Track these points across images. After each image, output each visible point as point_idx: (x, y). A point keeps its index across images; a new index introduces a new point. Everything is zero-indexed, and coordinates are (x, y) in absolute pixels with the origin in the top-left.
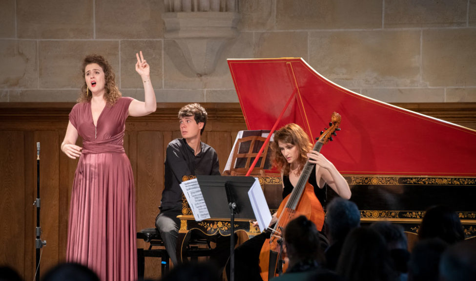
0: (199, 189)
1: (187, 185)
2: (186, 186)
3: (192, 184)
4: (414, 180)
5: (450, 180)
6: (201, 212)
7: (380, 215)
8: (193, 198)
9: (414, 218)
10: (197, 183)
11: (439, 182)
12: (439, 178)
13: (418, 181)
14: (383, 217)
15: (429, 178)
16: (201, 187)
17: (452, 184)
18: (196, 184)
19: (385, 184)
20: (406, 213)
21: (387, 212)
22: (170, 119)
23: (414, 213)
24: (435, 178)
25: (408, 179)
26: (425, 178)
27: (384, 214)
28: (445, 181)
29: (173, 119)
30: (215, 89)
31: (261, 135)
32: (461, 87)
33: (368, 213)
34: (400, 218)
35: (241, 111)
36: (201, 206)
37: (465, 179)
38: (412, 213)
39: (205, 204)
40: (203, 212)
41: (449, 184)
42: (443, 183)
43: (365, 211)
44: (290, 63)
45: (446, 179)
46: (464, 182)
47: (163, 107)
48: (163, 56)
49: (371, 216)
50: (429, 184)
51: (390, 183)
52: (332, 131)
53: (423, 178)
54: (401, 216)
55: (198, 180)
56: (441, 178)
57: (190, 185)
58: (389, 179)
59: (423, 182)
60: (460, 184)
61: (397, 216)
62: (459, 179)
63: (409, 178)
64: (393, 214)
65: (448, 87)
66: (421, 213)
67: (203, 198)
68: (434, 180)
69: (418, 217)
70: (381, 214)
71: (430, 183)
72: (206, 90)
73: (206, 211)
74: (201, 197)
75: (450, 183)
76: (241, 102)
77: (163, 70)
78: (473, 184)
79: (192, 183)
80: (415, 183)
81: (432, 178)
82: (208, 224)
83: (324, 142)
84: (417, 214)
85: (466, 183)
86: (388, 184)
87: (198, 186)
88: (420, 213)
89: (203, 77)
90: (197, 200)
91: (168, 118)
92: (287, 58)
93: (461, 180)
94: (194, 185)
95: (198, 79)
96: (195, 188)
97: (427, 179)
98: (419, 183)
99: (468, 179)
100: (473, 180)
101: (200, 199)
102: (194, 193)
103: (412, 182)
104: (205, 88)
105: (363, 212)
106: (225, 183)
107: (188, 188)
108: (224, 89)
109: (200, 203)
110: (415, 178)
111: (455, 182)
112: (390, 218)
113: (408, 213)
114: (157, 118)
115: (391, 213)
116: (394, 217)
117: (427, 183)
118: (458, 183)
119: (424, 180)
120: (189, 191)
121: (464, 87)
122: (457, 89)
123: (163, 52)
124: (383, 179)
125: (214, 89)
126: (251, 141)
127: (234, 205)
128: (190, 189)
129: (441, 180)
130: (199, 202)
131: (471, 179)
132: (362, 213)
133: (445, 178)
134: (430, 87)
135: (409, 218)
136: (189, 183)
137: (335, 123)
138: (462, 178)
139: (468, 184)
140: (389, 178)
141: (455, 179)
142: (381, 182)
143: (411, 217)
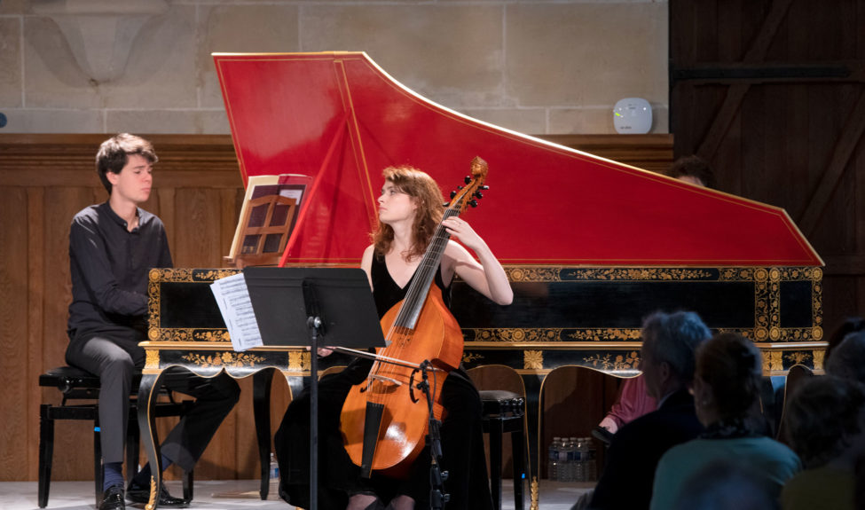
0: (247, 292)
1: (225, 286)
2: (222, 288)
3: (235, 283)
4: (589, 273)
5: (654, 271)
6: (245, 335)
7: (526, 337)
8: (234, 310)
9: (589, 340)
10: (244, 281)
11: (634, 275)
12: (635, 269)
13: (596, 275)
14: (532, 340)
15: (617, 269)
16: (250, 288)
17: (657, 279)
18: (240, 284)
19: (536, 281)
20: (574, 332)
21: (539, 330)
22: (40, 165)
23: (589, 332)
24: (626, 269)
25: (579, 272)
26: (609, 269)
27: (534, 334)
28: (645, 275)
29: (47, 165)
30: (125, 110)
31: (278, 193)
32: (574, 108)
33: (505, 332)
34: (564, 341)
35: (233, 150)
36: (247, 324)
37: (681, 270)
38: (584, 331)
39: (255, 319)
40: (249, 334)
41: (652, 279)
42: (641, 278)
43: (499, 330)
44: (340, 61)
45: (647, 269)
46: (679, 276)
47: (30, 141)
48: (22, 47)
49: (510, 337)
50: (616, 279)
51: (545, 279)
52: (474, 190)
53: (605, 270)
54: (565, 337)
55: (245, 275)
56: (638, 269)
57: (228, 284)
58: (543, 272)
59: (606, 276)
60: (673, 279)
61: (559, 338)
62: (670, 269)
63: (580, 269)
64: (551, 334)
65: (552, 107)
66: (602, 331)
67: (252, 310)
68: (625, 272)
69: (596, 338)
70: (529, 334)
71: (618, 277)
72: (107, 109)
73: (256, 333)
74: (249, 307)
75: (654, 277)
76: (234, 134)
77: (23, 73)
78: (696, 279)
79: (234, 281)
80: (590, 278)
81: (622, 269)
82: (203, 358)
83: (461, 210)
84: (594, 334)
85: (682, 277)
86: (541, 281)
87: (245, 286)
88: (599, 332)
89: (102, 88)
90: (239, 312)
91: (37, 163)
92: (335, 53)
93: (673, 271)
94: (236, 285)
95: (91, 90)
96: (239, 290)
97: (612, 271)
98: (598, 277)
99: (687, 269)
100: (695, 272)
101: (247, 310)
102: (235, 299)
103: (586, 277)
104: (105, 107)
105: (496, 332)
106: (302, 282)
107: (225, 290)
108: (143, 109)
109: (246, 318)
110: (591, 270)
111: (663, 274)
112: (545, 341)
113: (578, 332)
114: (13, 162)
115: (546, 333)
116: (552, 339)
117: (612, 278)
118: (669, 277)
119: (606, 272)
120: (226, 297)
121: (580, 107)
122: (568, 111)
123: (22, 39)
124: (531, 271)
125: (121, 109)
126: (269, 204)
127: (317, 322)
128: (228, 293)
129: (638, 272)
130: (243, 316)
131: (692, 270)
132: (493, 334)
133: (645, 269)
134: (519, 107)
135: (581, 340)
136: (228, 282)
137: (477, 176)
138: (676, 269)
139: (686, 279)
140: (542, 269)
141: (664, 270)
142: (528, 276)
143: (584, 340)
